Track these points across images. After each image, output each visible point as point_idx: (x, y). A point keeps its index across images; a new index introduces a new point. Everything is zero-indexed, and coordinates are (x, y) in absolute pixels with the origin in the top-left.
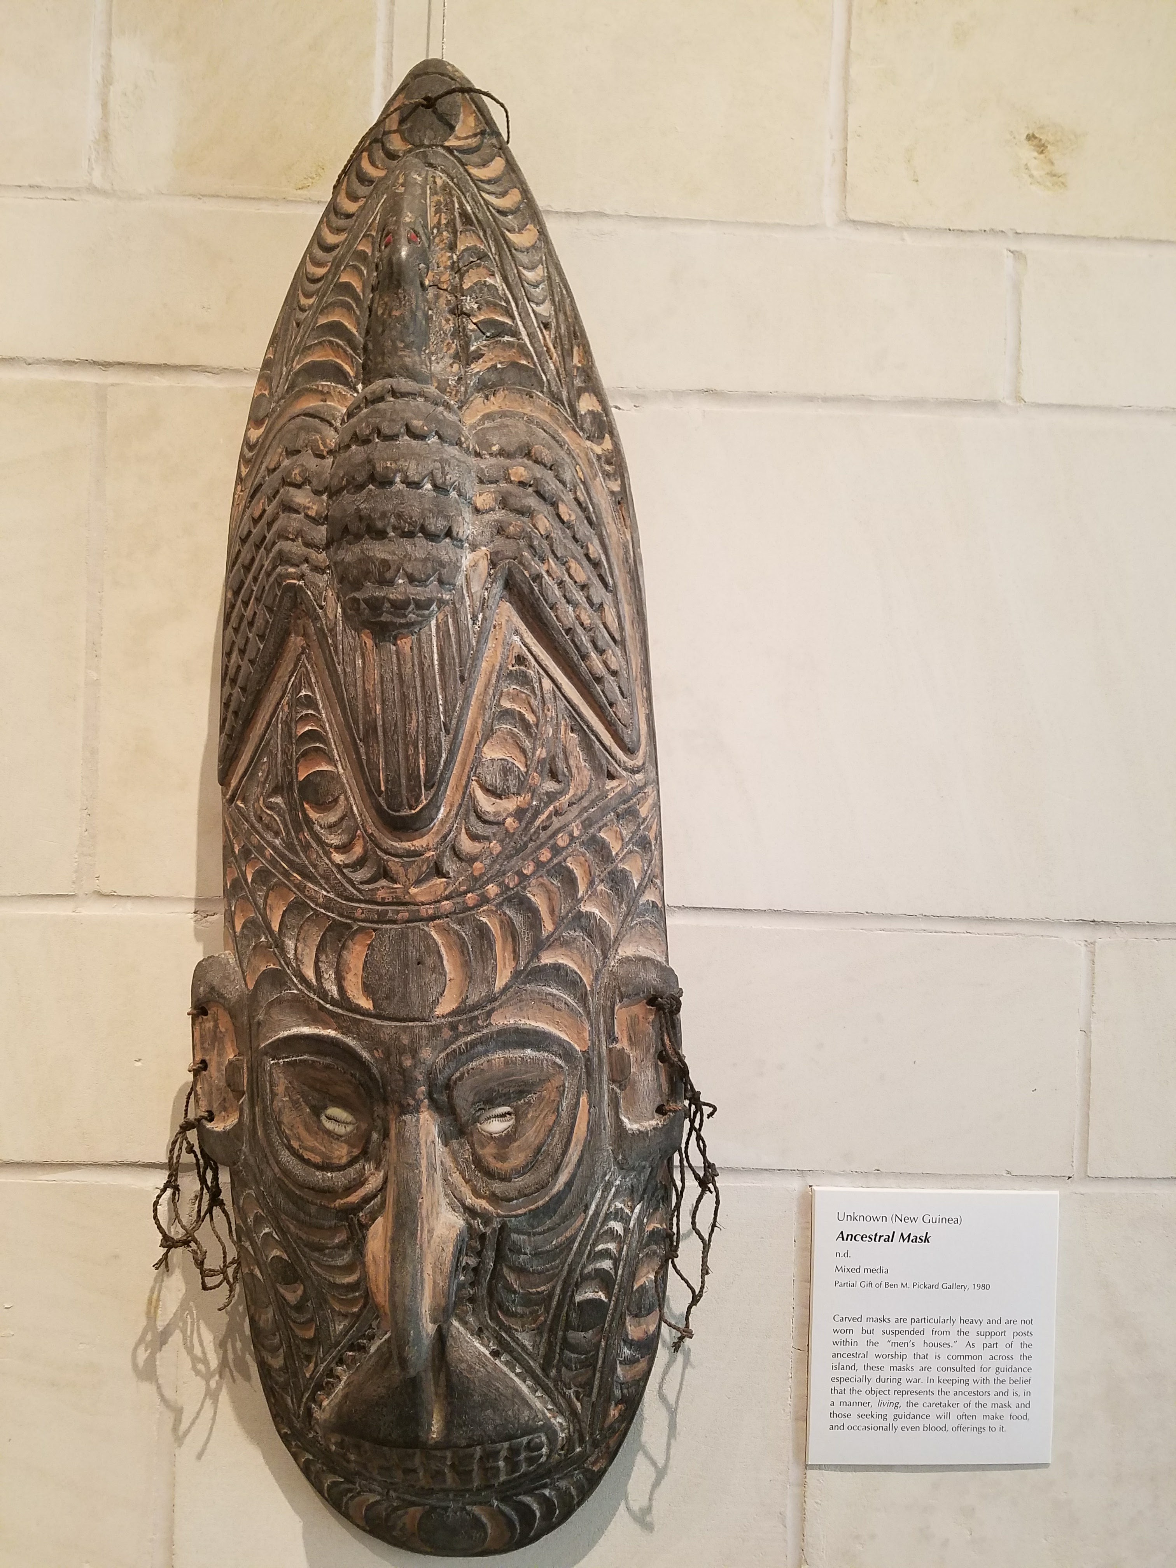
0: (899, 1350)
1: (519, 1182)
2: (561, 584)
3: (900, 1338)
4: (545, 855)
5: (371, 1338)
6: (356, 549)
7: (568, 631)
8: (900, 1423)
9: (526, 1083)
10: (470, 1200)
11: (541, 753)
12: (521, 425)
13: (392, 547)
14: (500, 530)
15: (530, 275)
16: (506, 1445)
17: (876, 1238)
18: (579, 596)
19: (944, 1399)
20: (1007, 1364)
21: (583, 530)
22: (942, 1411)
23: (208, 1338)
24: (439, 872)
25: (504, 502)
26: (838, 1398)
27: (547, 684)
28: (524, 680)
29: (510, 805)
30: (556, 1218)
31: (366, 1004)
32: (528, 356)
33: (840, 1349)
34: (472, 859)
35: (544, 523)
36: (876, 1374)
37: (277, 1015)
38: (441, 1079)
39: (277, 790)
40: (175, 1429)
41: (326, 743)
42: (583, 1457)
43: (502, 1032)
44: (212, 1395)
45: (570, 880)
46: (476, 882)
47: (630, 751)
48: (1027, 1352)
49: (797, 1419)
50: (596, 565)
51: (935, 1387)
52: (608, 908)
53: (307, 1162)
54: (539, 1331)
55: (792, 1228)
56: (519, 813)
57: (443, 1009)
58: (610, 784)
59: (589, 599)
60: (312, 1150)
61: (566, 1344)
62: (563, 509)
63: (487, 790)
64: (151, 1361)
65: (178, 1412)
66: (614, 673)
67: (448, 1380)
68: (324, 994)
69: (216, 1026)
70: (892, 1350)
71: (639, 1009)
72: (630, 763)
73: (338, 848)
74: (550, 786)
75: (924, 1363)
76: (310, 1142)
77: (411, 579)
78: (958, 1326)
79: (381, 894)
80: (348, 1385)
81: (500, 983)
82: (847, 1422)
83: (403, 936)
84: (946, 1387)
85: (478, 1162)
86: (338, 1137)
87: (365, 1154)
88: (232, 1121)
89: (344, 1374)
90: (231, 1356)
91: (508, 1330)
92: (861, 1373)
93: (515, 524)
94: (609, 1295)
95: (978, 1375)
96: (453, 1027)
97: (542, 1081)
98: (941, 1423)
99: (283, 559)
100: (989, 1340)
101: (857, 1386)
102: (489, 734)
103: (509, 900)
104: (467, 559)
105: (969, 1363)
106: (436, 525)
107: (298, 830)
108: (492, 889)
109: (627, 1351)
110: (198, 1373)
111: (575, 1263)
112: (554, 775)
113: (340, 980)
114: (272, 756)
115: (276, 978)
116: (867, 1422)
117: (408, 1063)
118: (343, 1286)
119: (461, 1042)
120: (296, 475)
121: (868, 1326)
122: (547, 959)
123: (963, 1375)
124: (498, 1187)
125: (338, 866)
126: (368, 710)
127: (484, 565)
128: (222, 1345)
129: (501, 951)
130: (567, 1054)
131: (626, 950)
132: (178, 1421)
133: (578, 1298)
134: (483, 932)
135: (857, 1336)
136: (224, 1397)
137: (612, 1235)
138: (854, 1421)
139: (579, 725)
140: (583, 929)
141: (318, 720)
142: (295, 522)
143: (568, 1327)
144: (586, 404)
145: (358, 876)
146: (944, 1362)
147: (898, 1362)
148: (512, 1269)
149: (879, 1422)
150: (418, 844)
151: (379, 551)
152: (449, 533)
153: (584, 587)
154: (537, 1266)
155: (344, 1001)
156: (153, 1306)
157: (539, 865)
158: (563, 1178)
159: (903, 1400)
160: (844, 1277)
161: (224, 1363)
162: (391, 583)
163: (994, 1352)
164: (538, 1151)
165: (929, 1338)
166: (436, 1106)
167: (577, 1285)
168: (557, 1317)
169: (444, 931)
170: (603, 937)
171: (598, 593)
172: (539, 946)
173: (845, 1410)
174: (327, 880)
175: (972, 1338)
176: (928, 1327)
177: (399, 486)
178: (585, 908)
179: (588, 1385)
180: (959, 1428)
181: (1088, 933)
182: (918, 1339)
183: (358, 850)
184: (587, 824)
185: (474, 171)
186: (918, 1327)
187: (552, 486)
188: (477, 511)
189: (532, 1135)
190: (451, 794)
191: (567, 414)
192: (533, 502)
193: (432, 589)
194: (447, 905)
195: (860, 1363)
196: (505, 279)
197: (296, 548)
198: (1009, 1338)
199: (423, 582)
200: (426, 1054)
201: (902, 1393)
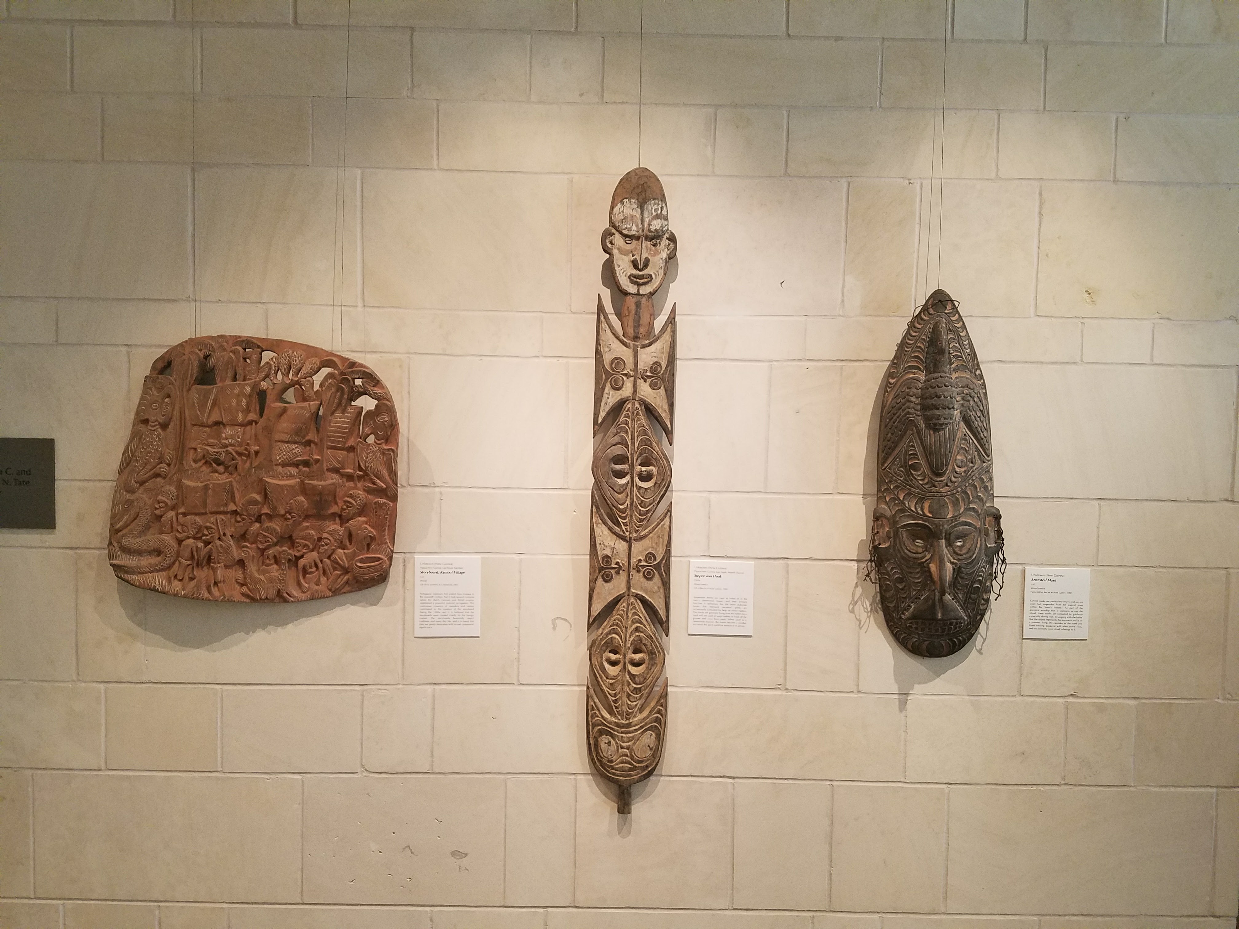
0: (1048, 609)
1: (964, 556)
2: (975, 417)
3: (1047, 606)
4: (970, 481)
5: (922, 595)
6: (931, 412)
7: (976, 428)
8: (1048, 628)
9: (966, 534)
10: (952, 560)
11: (969, 457)
12: (965, 379)
13: (941, 411)
14: (962, 405)
15: (965, 343)
16: (955, 621)
17: (1042, 580)
18: (978, 419)
19: (1059, 622)
20: (1076, 613)
21: (979, 403)
22: (1059, 625)
23: (868, 603)
24: (947, 485)
25: (963, 399)
26: (1031, 621)
27: (971, 441)
28: (966, 440)
29: (963, 470)
30: (972, 565)
31: (930, 515)
32: (965, 363)
33: (1032, 609)
34: (955, 482)
35: (972, 403)
36: (1041, 615)
37: (903, 519)
38: (948, 532)
39: (901, 467)
40: (859, 625)
41: (917, 455)
42: (970, 629)
43: (963, 522)
44: (869, 617)
45: (976, 487)
46: (956, 488)
47: (988, 456)
48: (1081, 610)
49: (1020, 627)
50: (981, 411)
51: (1057, 619)
52: (984, 494)
53: (912, 552)
54: (964, 594)
55: (1019, 579)
56: (965, 472)
57: (949, 516)
58: (985, 464)
59: (980, 420)
60: (913, 549)
61: (970, 598)
62: (975, 399)
63: (957, 466)
64: (853, 608)
65: (860, 621)
66: (985, 437)
67: (943, 605)
68: (918, 513)
69: (882, 523)
70: (1046, 609)
71: (991, 518)
72: (988, 459)
73: (920, 480)
74: (971, 465)
75: (1054, 612)
76: (912, 547)
77: (945, 418)
78: (1063, 603)
79: (933, 491)
80: (914, 608)
81: (961, 511)
82: (1034, 627)
83: (939, 500)
84: (1060, 619)
85: (955, 552)
86: (919, 546)
87: (926, 550)
88: (887, 545)
89: (913, 605)
90: (873, 608)
91: (957, 593)
92: (1037, 615)
93: (966, 404)
94: (981, 585)
95: (1069, 616)
96: (952, 520)
97: (970, 534)
98: (1058, 628)
99: (909, 413)
100: (1071, 607)
101: (1036, 618)
102: (958, 452)
103: (963, 492)
104: (956, 412)
105: (1066, 613)
106: (951, 406)
107: (909, 476)
108: (959, 489)
109: (983, 602)
110: (865, 611)
111: (975, 577)
112: (972, 462)
113: (922, 510)
114: (900, 459)
115: (903, 511)
116: (1040, 627)
117: (941, 528)
118: (917, 582)
119: (953, 524)
120: (911, 393)
121: (1039, 603)
122: (971, 506)
123: (1064, 616)
124: (960, 557)
125: (921, 485)
126: (931, 448)
127: (959, 414)
128: (871, 605)
129: (961, 504)
130: (976, 528)
131: (987, 505)
132: (860, 623)
133: (974, 586)
134: (957, 499)
135: (1036, 605)
136: (872, 618)
137: (982, 572)
138: (1035, 627)
139: (977, 450)
140: (978, 499)
141: (915, 450)
142: (912, 405)
143: (971, 593)
144: (978, 372)
145: (926, 486)
146: (1059, 612)
147: (1047, 612)
148: (960, 577)
149: (1042, 627)
150: (942, 479)
151: (937, 412)
152: (953, 408)
153: (979, 417)
154: (966, 577)
155: (924, 515)
156: (853, 595)
157: (969, 484)
158: (974, 556)
159: (1048, 622)
160: (1033, 590)
161: (871, 609)
162: (940, 419)
163: (1072, 610)
164: (969, 549)
165: (1055, 606)
166: (946, 539)
167: (974, 582)
168: (968, 591)
169: (948, 499)
170: (983, 501)
171: (982, 418)
172: (969, 503)
173: (1033, 624)
174: (918, 487)
175: (1067, 606)
176: (1055, 603)
177: (942, 398)
178: (979, 494)
179: (973, 609)
180: (1063, 629)
181: (1099, 502)
182: (1053, 606)
183: (926, 481)
184: (979, 474)
185: (952, 318)
186: (1052, 603)
187: (973, 394)
188: (957, 401)
189: (968, 546)
190: (950, 467)
191: (974, 375)
192: (969, 398)
193: (949, 421)
194: (949, 493)
195: (1037, 612)
196: (959, 344)
197: (912, 411)
198: (1077, 606)
199: (947, 419)
200: (946, 526)
201: (1048, 620)
